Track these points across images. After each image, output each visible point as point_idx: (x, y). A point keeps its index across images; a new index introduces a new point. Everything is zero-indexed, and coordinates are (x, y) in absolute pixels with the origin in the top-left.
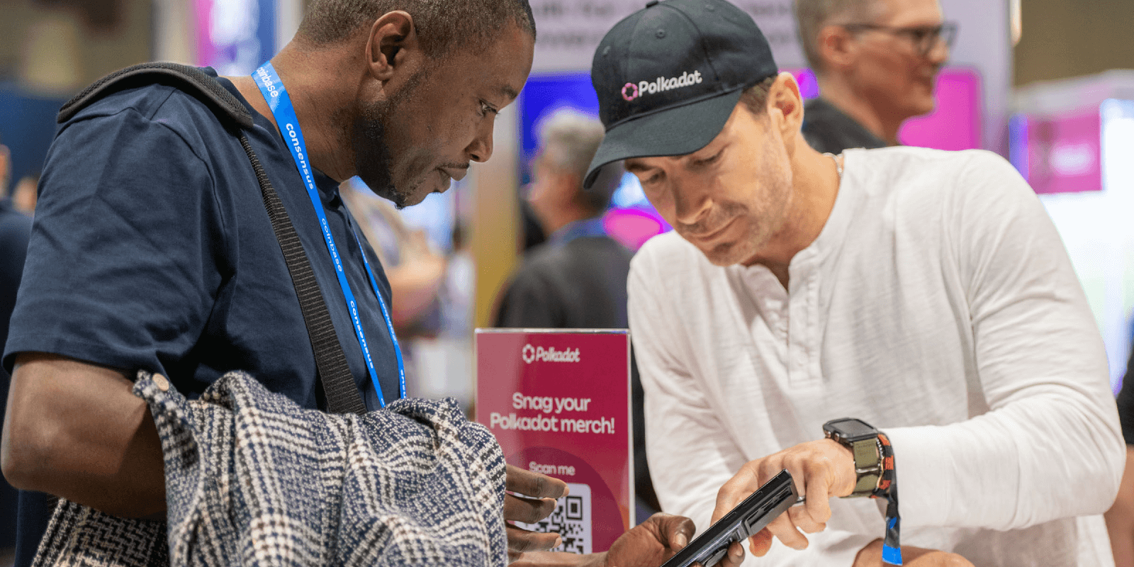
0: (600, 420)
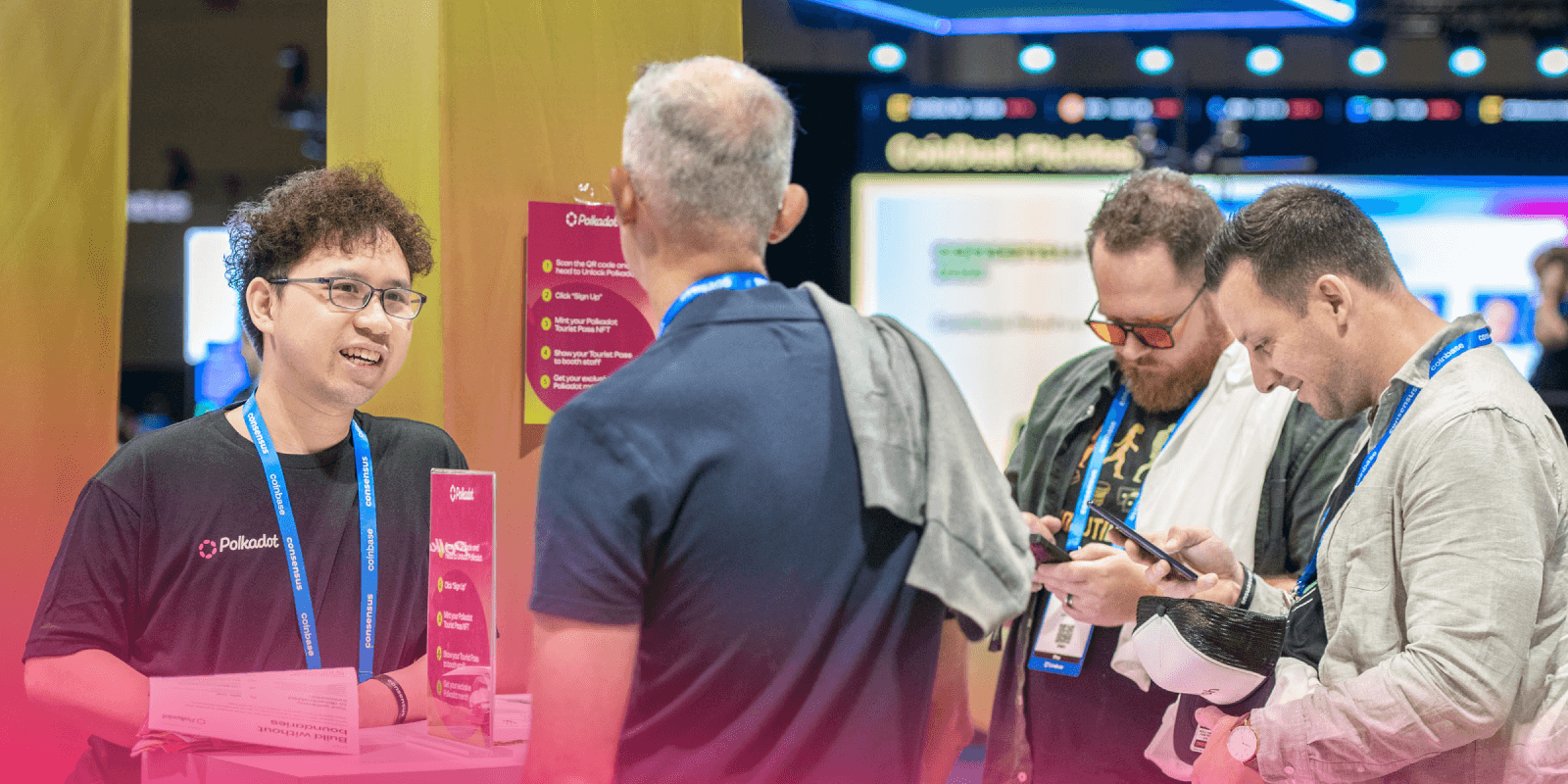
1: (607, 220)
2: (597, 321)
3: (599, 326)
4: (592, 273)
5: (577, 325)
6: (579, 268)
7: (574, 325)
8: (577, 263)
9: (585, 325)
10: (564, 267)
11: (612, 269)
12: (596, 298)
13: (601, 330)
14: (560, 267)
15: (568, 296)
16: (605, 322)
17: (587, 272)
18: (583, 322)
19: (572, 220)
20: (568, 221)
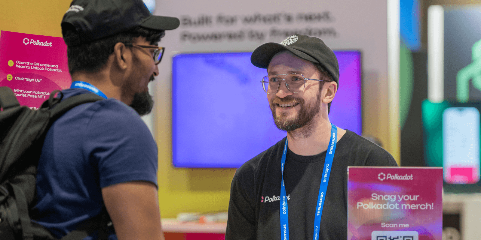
0: (425, 205)
1: (46, 43)
2: (38, 93)
3: (40, 95)
4: (36, 68)
5: (27, 94)
6: (30, 66)
7: (25, 93)
8: (28, 63)
9: (32, 94)
10: (21, 65)
11: (48, 67)
12: (38, 81)
13: (41, 97)
14: (18, 64)
15: (22, 79)
16: (43, 93)
17: (34, 68)
18: (30, 92)
19: (26, 42)
20: (24, 42)
